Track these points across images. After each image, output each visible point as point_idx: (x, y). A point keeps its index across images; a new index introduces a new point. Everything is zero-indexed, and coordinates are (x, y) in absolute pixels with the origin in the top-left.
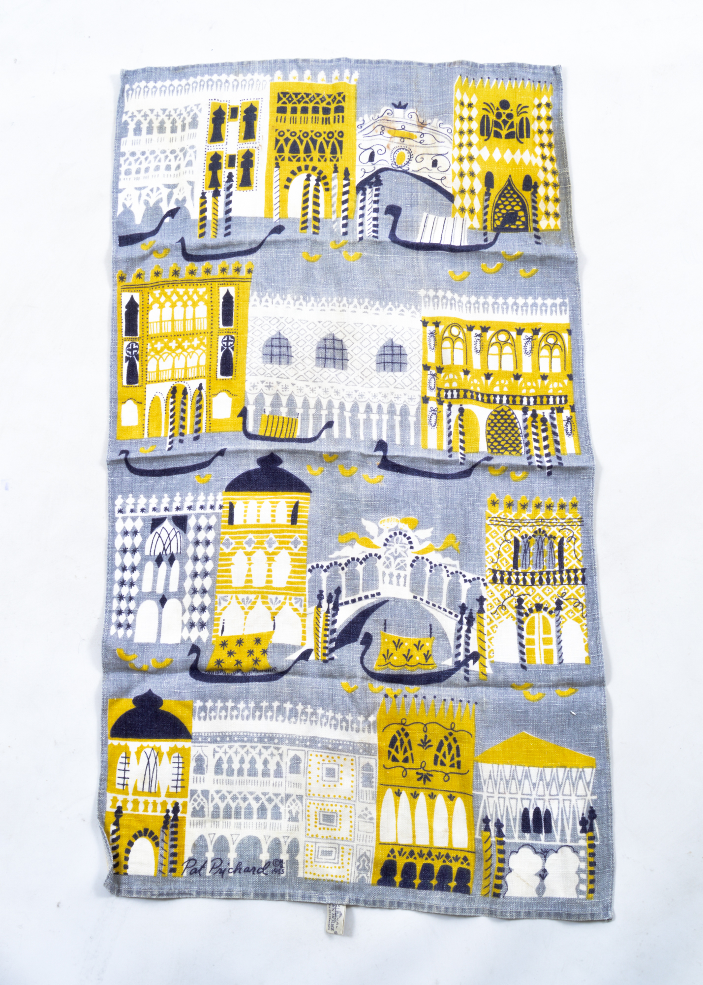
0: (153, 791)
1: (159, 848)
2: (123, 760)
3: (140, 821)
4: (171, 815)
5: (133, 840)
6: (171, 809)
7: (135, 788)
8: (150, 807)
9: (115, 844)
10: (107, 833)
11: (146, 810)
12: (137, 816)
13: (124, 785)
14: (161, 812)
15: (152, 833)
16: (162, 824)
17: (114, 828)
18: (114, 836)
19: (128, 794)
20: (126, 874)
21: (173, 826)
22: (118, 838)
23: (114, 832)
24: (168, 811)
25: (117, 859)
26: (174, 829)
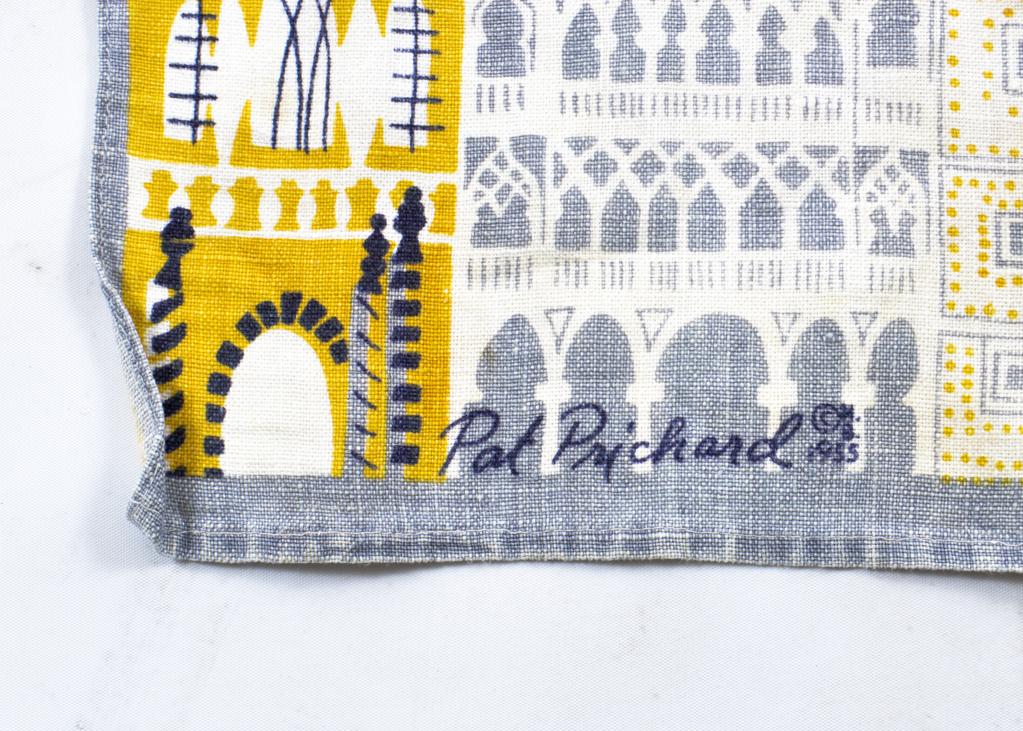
0: (315, 143)
1: (348, 367)
2: (190, 28)
3: (267, 267)
4: (392, 236)
5: (238, 340)
6: (391, 215)
7: (243, 133)
8: (307, 210)
9: (167, 359)
10: (136, 314)
11: (288, 220)
12: (252, 248)
13: (195, 123)
14: (352, 225)
15: (315, 310)
16: (358, 274)
17: (163, 294)
18: (164, 327)
19: (213, 159)
20: (215, 473)
21: (400, 281)
22: (178, 334)
23: (160, 311)
24: (378, 222)
25: (178, 417)
26: (405, 294)
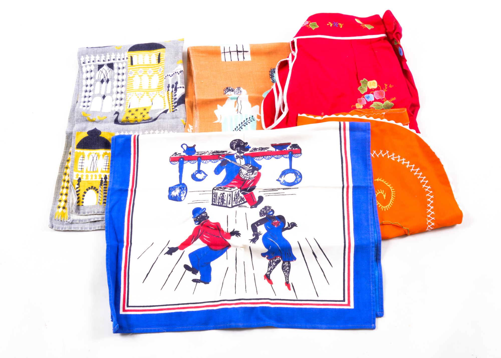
0: (95, 170)
1: (99, 194)
2: (82, 159)
3: (89, 184)
4: (104, 180)
5: (86, 191)
6: (103, 178)
7: (87, 170)
8: (94, 177)
9: (78, 193)
10: (75, 188)
11: (92, 178)
12: (88, 181)
13: (81, 169)
14: (99, 179)
15: (95, 188)
16: (100, 184)
17: (78, 186)
18: (78, 190)
19: (83, 172)
20: (83, 205)
21: (104, 185)
22: (79, 190)
23: (77, 188)
24: (102, 178)
25: (79, 199)
26: (105, 186)
